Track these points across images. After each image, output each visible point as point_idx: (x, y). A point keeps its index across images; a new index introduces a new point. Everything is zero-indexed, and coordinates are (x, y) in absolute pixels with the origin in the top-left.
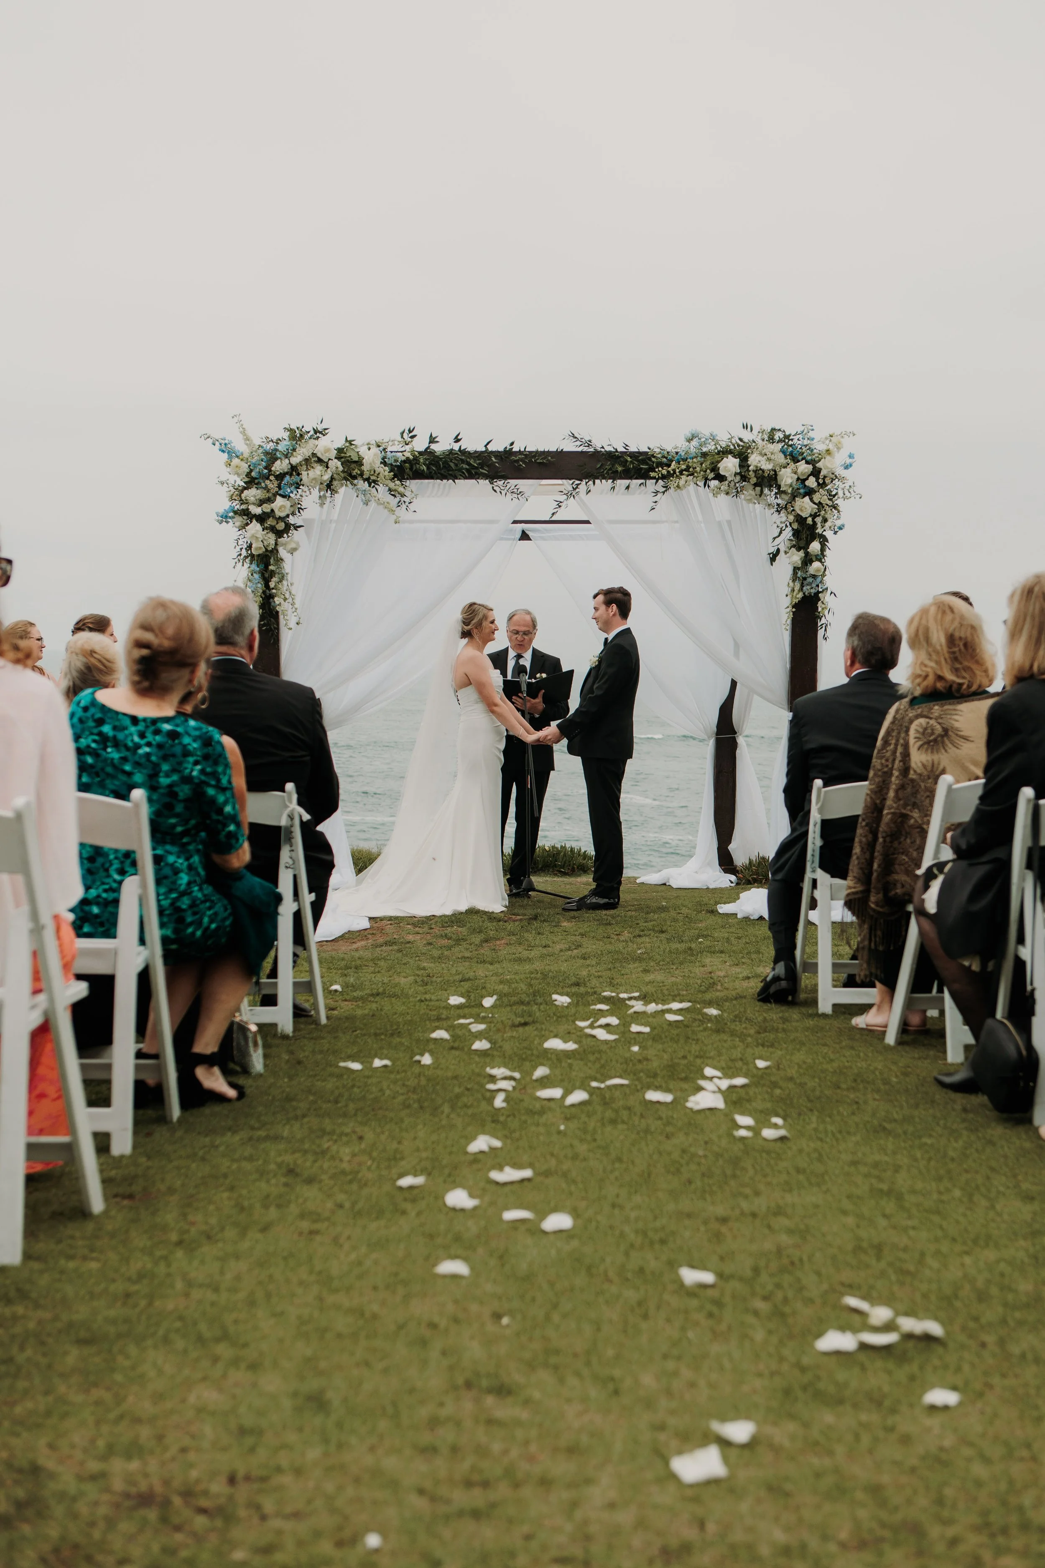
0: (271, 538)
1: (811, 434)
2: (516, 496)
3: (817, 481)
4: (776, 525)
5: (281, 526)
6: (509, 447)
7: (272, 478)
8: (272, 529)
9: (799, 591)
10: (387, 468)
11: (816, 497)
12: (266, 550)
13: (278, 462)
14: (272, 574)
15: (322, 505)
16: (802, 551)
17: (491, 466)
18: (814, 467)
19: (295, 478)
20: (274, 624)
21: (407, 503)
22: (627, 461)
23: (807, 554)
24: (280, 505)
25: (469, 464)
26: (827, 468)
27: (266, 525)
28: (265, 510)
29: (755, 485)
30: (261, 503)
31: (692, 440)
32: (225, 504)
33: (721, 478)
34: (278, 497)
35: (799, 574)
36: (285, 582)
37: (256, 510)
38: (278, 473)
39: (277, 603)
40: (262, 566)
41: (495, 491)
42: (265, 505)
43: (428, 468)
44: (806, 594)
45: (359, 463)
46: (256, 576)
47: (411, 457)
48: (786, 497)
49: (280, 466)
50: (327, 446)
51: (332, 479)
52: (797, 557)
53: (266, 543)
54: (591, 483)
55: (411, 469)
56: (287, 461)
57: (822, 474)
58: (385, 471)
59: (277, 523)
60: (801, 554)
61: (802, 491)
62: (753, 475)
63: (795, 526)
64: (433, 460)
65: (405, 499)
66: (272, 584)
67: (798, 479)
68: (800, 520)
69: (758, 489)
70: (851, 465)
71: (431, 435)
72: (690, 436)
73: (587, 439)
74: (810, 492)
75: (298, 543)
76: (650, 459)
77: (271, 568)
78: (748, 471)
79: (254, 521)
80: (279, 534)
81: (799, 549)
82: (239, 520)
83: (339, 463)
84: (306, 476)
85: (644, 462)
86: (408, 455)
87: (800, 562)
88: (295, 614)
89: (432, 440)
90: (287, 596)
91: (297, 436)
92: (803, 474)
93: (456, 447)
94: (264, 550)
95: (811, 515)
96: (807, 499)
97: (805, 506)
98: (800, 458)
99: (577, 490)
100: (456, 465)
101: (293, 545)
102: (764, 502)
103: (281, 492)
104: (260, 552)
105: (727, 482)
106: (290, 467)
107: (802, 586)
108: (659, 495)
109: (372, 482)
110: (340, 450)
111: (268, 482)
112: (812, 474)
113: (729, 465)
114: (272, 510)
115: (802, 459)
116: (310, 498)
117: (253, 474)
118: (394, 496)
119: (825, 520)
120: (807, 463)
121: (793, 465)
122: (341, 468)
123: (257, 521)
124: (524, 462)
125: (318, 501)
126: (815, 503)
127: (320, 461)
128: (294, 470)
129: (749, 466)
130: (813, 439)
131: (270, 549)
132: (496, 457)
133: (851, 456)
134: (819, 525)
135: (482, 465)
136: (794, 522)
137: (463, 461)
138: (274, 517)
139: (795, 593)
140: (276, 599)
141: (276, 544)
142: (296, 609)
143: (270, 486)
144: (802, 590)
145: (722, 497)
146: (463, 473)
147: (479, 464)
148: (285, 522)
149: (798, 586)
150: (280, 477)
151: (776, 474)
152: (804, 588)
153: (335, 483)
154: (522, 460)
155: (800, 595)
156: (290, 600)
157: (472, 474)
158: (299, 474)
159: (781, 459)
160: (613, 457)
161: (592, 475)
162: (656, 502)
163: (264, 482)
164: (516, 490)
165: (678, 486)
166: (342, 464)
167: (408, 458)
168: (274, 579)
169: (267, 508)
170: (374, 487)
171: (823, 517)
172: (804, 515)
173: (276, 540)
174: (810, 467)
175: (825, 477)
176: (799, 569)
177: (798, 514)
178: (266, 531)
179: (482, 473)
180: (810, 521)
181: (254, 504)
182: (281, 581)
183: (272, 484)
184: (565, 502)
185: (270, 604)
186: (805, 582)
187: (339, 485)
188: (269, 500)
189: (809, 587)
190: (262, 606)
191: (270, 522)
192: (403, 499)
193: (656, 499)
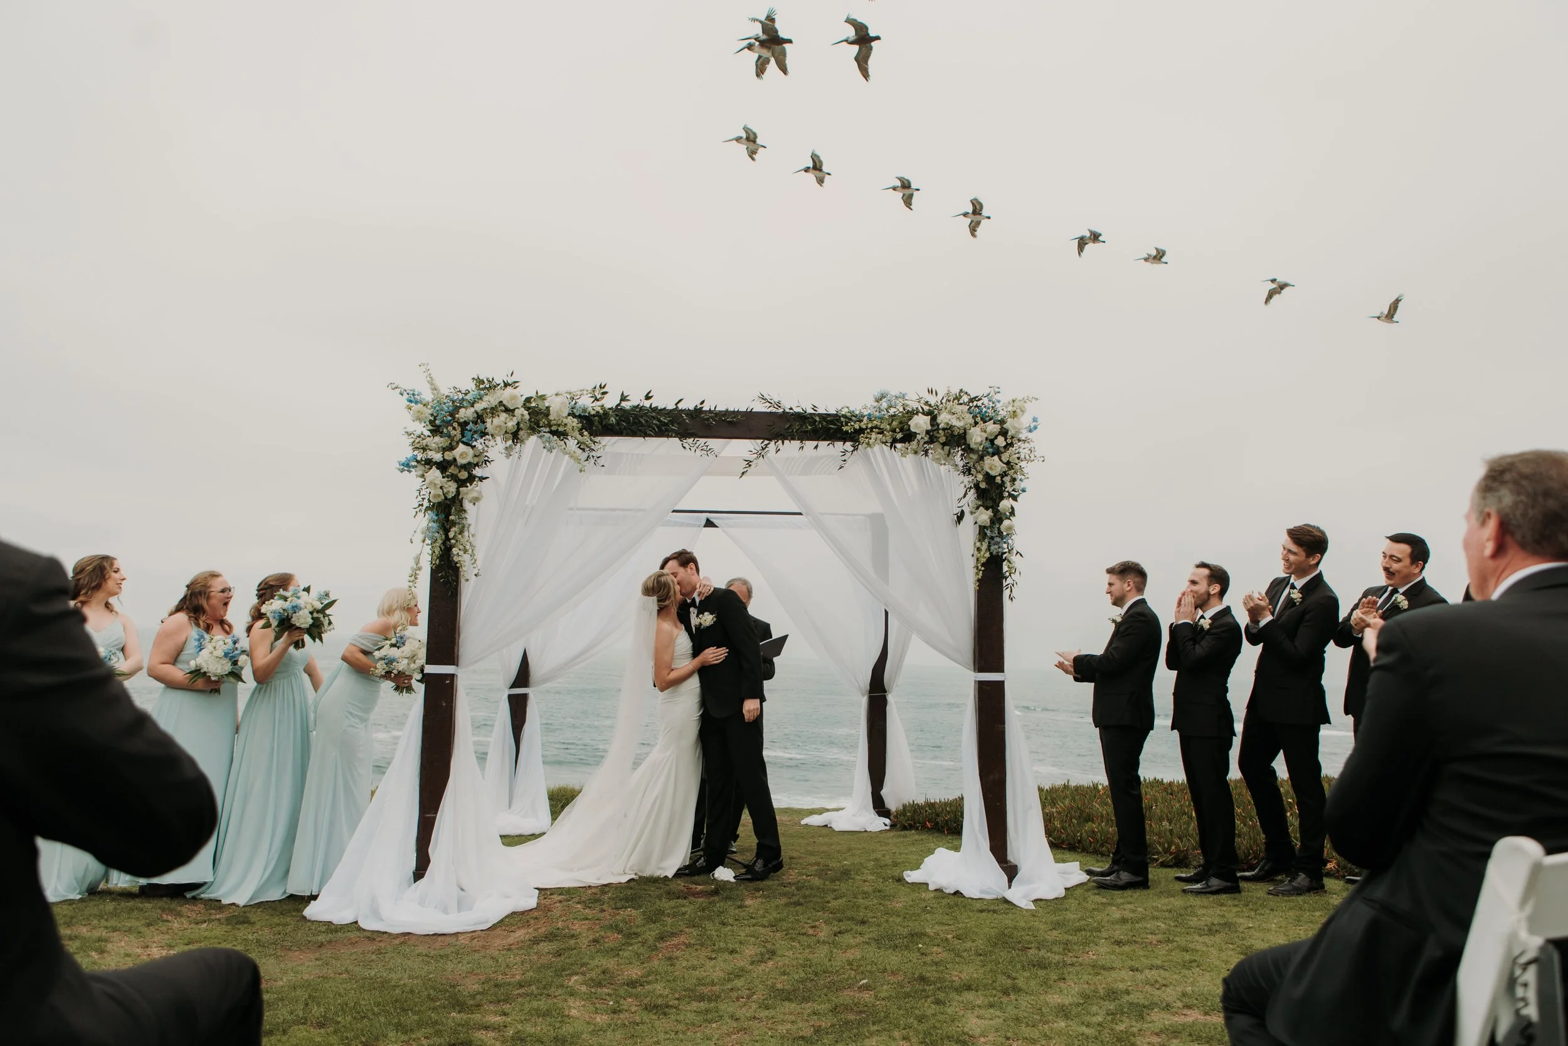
0: (452, 488)
1: (998, 397)
2: (705, 453)
3: (1006, 440)
4: (963, 485)
5: (464, 475)
6: (699, 406)
7: (455, 425)
8: (454, 478)
9: (986, 551)
10: (575, 420)
11: (1005, 457)
12: (446, 498)
13: (462, 411)
14: (454, 524)
15: (508, 456)
16: (991, 510)
17: (681, 423)
18: (1002, 428)
19: (480, 426)
20: (452, 576)
21: (595, 458)
22: (816, 421)
23: (996, 512)
24: (463, 454)
25: (659, 420)
26: (1015, 428)
27: (447, 473)
28: (446, 458)
29: (944, 444)
30: (444, 450)
31: (881, 400)
32: (407, 452)
33: (909, 437)
34: (461, 445)
35: (988, 533)
36: (466, 534)
37: (438, 457)
38: (461, 420)
39: (455, 553)
40: (442, 516)
41: (684, 448)
42: (447, 453)
43: (618, 423)
44: (994, 553)
45: (547, 413)
46: (435, 525)
47: (601, 412)
48: (974, 457)
49: (465, 414)
50: (514, 397)
51: (519, 429)
52: (985, 516)
53: (445, 491)
54: (780, 442)
55: (601, 422)
56: (472, 410)
57: (1010, 434)
58: (573, 422)
59: (460, 472)
60: (990, 513)
61: (990, 450)
62: (943, 434)
63: (983, 485)
64: (622, 416)
65: (594, 453)
66: (451, 535)
67: (987, 439)
68: (989, 478)
69: (947, 448)
70: (1035, 428)
71: (622, 394)
72: (878, 395)
73: (777, 401)
74: (997, 452)
75: (480, 492)
76: (838, 420)
77: (452, 518)
78: (938, 429)
79: (434, 467)
80: (462, 483)
81: (987, 509)
82: (421, 469)
83: (526, 413)
84: (491, 424)
85: (832, 422)
86: (598, 409)
87: (988, 521)
88: (475, 565)
89: (624, 398)
90: (468, 547)
91: (485, 386)
92: (991, 434)
93: (647, 404)
94: (443, 498)
95: (1000, 475)
96: (996, 458)
97: (994, 465)
98: (988, 419)
99: (767, 449)
100: (647, 421)
101: (475, 494)
102: (952, 463)
103: (464, 439)
104: (439, 500)
105: (915, 443)
106: (475, 415)
107: (989, 546)
108: (848, 454)
109: (561, 434)
110: (528, 400)
111: (450, 428)
112: (1000, 434)
113: (920, 423)
114: (455, 459)
115: (990, 420)
116: (496, 448)
117: (438, 422)
118: (583, 450)
119: (1014, 480)
120: (994, 423)
121: (983, 425)
122: (527, 417)
123: (437, 468)
124: (715, 420)
125: (504, 451)
126: (1003, 462)
127: (507, 410)
128: (480, 418)
129: (938, 425)
130: (999, 402)
131: (450, 496)
132: (686, 414)
133: (1035, 420)
134: (1008, 484)
135: (672, 422)
136: (982, 481)
137: (654, 418)
138: (456, 466)
139: (982, 553)
140: (454, 549)
141: (458, 493)
142: (475, 561)
143: (453, 433)
144: (989, 550)
145: (911, 456)
146: (654, 429)
147: (670, 421)
148: (469, 473)
149: (985, 546)
150: (464, 425)
151: (965, 433)
152: (992, 548)
153: (521, 433)
154: (712, 417)
155: (987, 555)
156: (470, 551)
157: (662, 431)
158: (484, 422)
159: (969, 419)
160: (802, 417)
161: (781, 434)
162: (845, 461)
163: (447, 428)
164: (705, 448)
165: (868, 444)
166: (529, 414)
167: (598, 412)
168: (453, 529)
169: (449, 456)
170: (562, 440)
171: (1011, 476)
172: (993, 473)
173: (458, 488)
174: (997, 427)
175: (1012, 437)
176: (985, 527)
177: (987, 472)
178: (446, 479)
179: (672, 429)
180: (998, 479)
181: (435, 450)
182: (461, 532)
183: (457, 433)
184: (755, 461)
185: (449, 556)
186: (992, 542)
187: (526, 435)
188: (451, 448)
189: (996, 547)
190: (441, 557)
191: (452, 470)
192: (591, 454)
193: (843, 458)
